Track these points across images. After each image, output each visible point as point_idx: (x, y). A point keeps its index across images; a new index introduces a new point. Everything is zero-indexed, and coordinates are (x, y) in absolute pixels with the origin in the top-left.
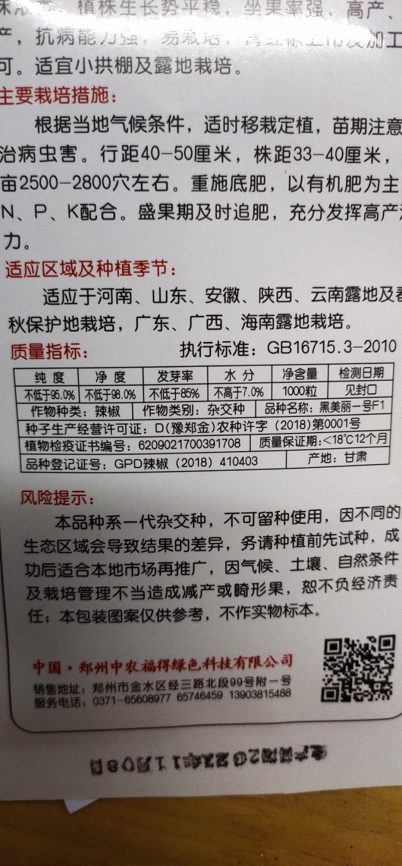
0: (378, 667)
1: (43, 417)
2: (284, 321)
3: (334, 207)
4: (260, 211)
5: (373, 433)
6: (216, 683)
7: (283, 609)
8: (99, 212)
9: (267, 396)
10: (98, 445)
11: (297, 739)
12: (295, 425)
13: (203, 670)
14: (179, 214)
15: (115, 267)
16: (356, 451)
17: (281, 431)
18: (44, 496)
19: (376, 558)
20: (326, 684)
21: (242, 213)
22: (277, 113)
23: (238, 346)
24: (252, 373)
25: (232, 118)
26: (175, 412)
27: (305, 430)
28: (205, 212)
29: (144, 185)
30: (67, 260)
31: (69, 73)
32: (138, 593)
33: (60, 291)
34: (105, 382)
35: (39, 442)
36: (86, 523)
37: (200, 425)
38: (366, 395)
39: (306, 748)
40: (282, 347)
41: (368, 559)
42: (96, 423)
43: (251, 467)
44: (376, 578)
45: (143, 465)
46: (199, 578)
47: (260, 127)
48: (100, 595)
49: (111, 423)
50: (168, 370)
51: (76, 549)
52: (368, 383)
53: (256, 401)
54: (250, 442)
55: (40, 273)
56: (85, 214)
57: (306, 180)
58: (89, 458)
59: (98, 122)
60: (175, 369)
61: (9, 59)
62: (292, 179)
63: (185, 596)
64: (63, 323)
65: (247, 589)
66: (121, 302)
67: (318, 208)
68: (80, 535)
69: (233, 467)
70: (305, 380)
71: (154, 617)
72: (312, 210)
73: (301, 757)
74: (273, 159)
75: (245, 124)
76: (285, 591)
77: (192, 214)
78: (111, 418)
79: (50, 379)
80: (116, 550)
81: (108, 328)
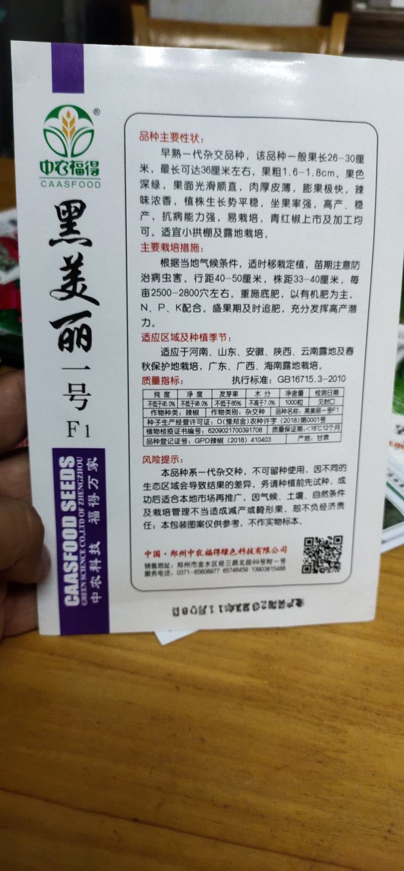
0: (333, 554)
1: (158, 416)
2: (287, 365)
3: (314, 306)
4: (276, 308)
5: (333, 425)
6: (245, 562)
7: (283, 521)
8: (192, 308)
9: (277, 405)
10: (187, 430)
11: (288, 595)
12: (291, 420)
13: (238, 555)
14: (234, 310)
15: (199, 337)
16: (323, 434)
17: (284, 424)
18: (156, 459)
19: (333, 493)
20: (304, 563)
21: (266, 309)
22: (286, 258)
23: (262, 378)
24: (269, 393)
25: (263, 261)
26: (228, 413)
27: (297, 423)
28: (247, 308)
29: (216, 294)
30: (174, 333)
31: (179, 236)
32: (205, 511)
33: (170, 349)
34: (192, 397)
35: (154, 430)
36: (178, 473)
37: (241, 420)
38: (329, 405)
39: (293, 601)
40: (285, 379)
41: (328, 493)
42: (186, 419)
43: (268, 443)
44: (333, 504)
45: (210, 442)
46: (237, 503)
47: (277, 266)
48: (184, 513)
49: (194, 419)
50: (225, 391)
51: (172, 488)
52: (330, 398)
53: (271, 407)
54: (267, 429)
55: (160, 339)
56: (185, 309)
57: (300, 293)
58: (181, 438)
59: (194, 262)
60: (229, 391)
61: (148, 228)
62: (293, 292)
63: (230, 513)
64: (171, 366)
65: (263, 509)
66: (202, 355)
67: (306, 306)
68: (174, 479)
69: (258, 443)
70: (297, 396)
71: (213, 525)
72: (303, 307)
73: (290, 606)
74: (283, 282)
75: (269, 264)
76: (283, 511)
77: (240, 309)
78: (194, 416)
79: (162, 395)
80: (193, 488)
81: (195, 368)
